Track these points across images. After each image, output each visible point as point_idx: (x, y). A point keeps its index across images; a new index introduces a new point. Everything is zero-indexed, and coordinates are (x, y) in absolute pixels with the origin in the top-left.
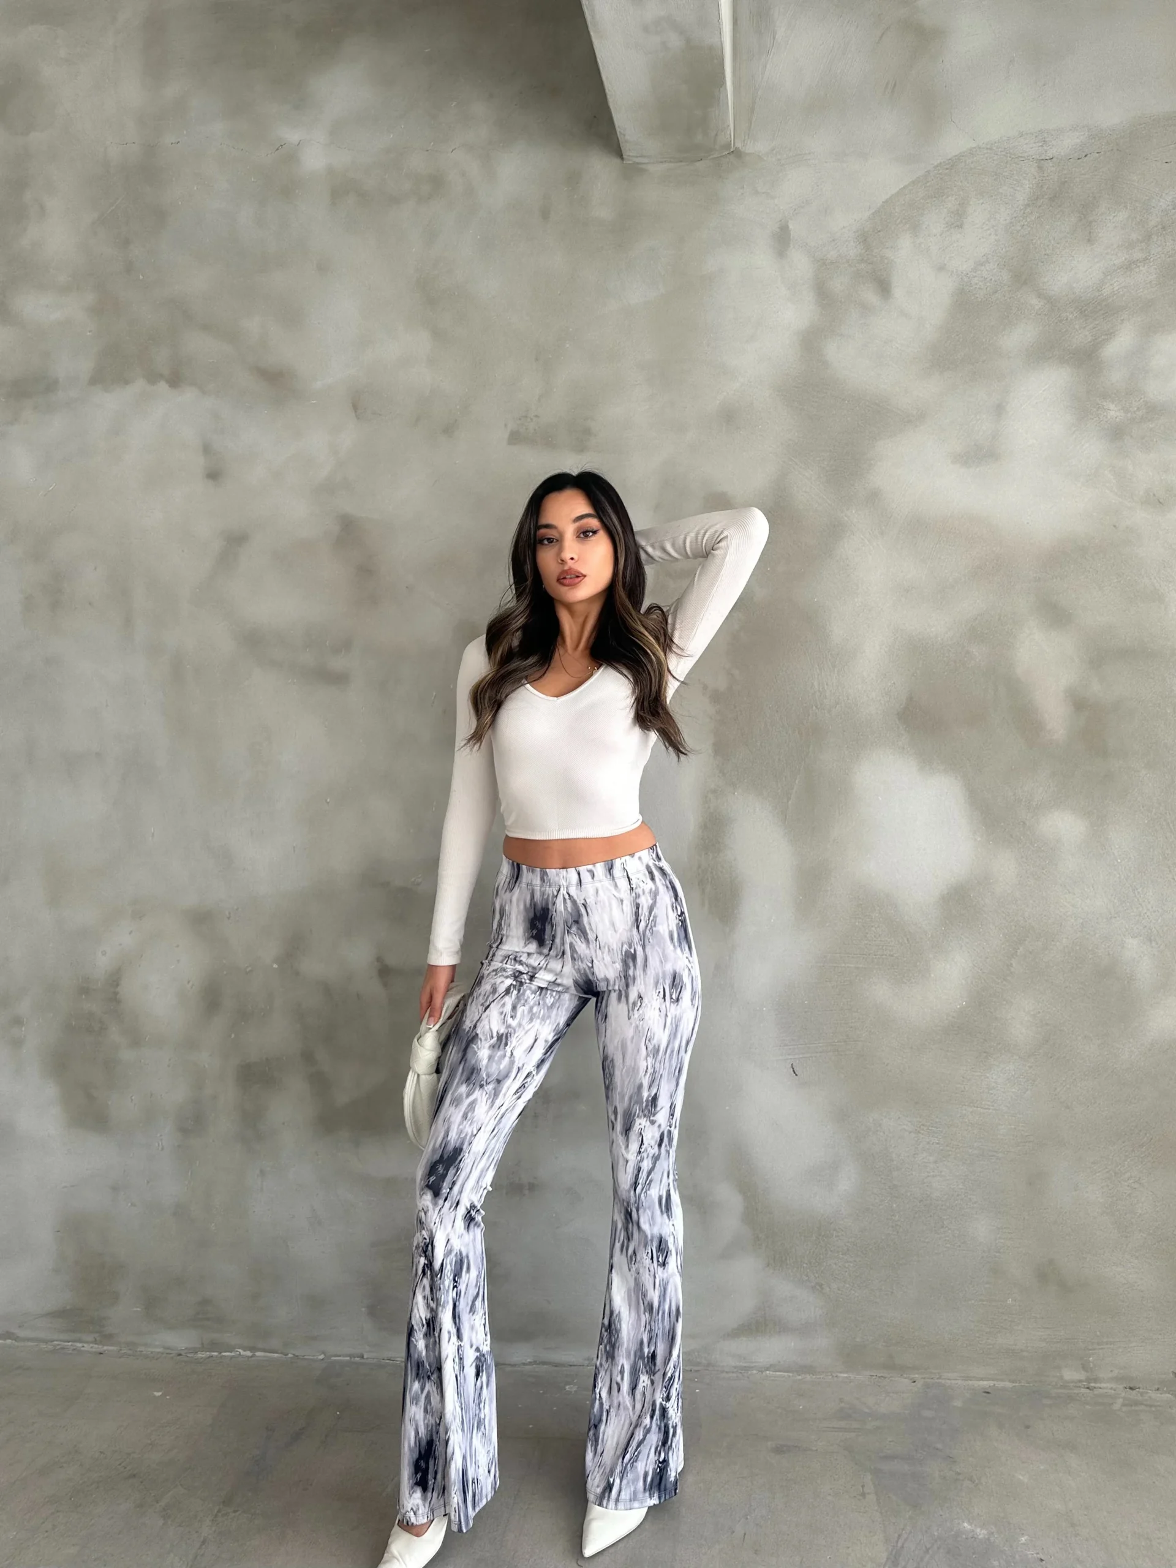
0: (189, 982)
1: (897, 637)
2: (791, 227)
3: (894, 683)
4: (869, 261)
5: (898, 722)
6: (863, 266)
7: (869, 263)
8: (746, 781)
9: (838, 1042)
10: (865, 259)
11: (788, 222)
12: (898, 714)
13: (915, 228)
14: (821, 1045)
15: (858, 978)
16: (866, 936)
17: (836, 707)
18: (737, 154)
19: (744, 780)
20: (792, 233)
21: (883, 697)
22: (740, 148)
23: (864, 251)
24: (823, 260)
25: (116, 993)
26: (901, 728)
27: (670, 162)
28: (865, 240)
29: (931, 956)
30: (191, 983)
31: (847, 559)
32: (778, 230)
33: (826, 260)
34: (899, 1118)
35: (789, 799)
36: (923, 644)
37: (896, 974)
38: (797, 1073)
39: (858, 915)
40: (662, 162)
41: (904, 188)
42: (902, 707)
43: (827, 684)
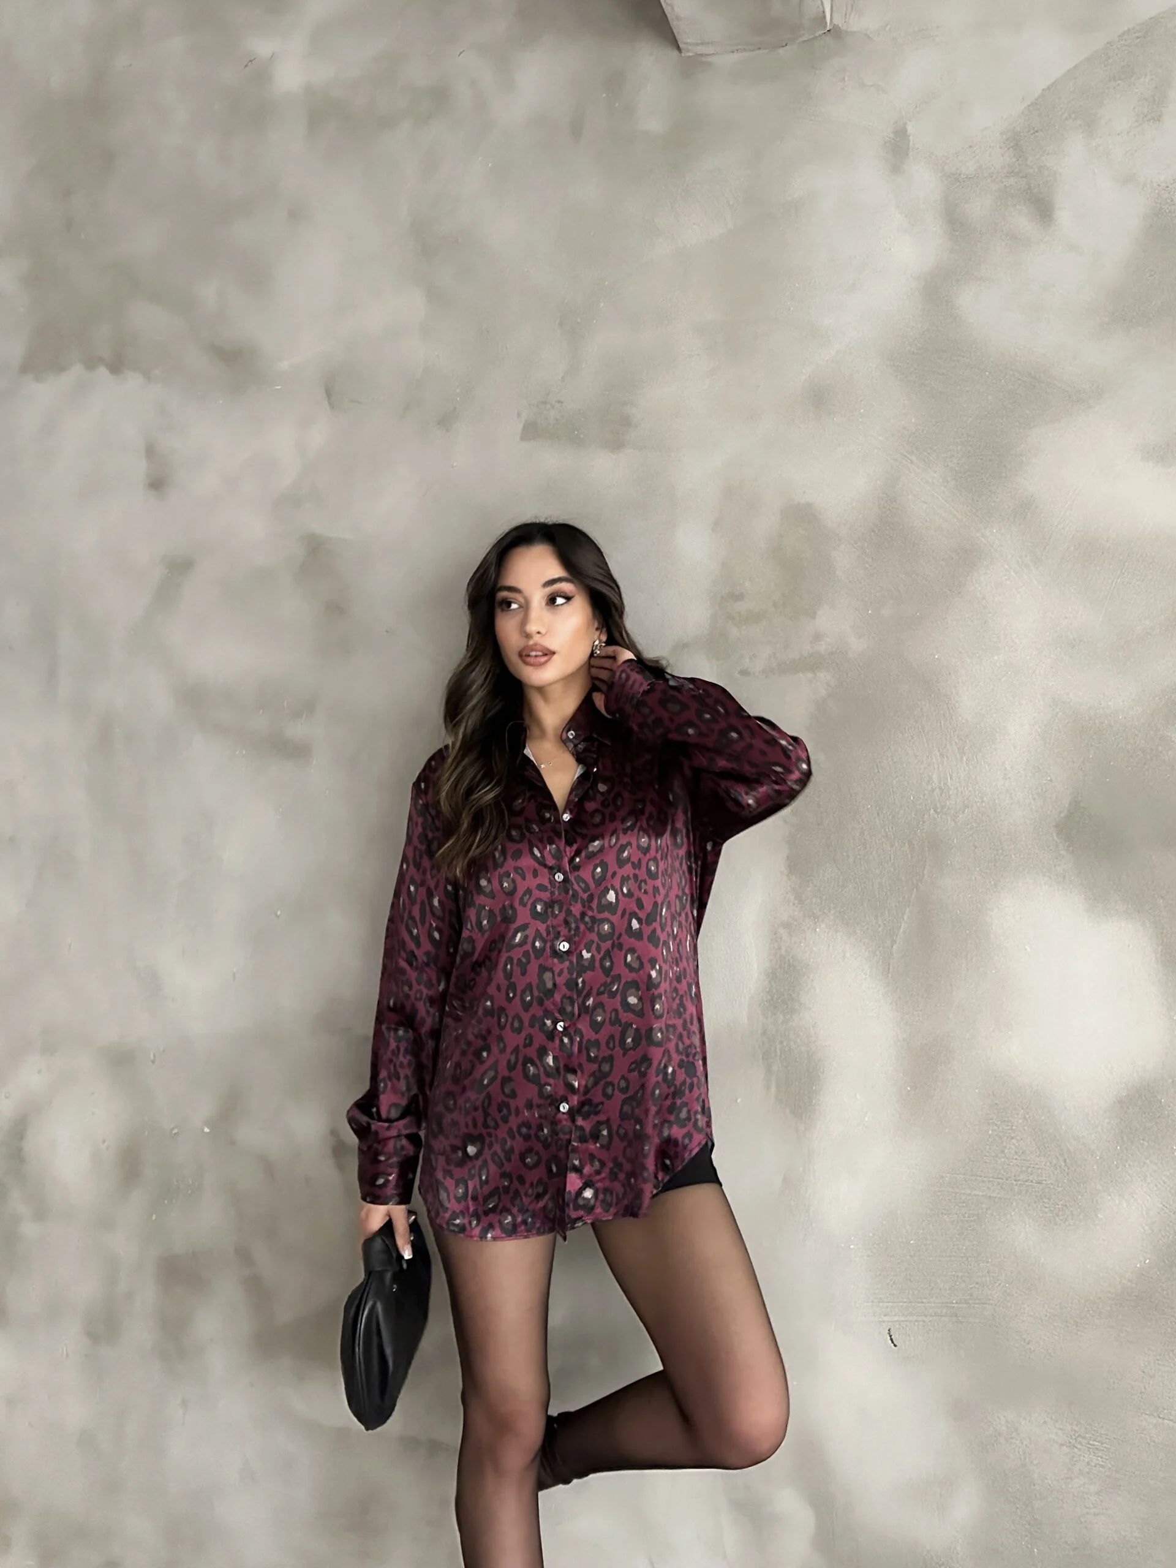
0: (104, 1141)
1: (1057, 713)
2: (910, 129)
3: (1051, 780)
4: (1021, 175)
5: (1055, 838)
6: (1012, 181)
7: (1023, 177)
8: (832, 912)
9: (956, 1303)
10: (1017, 170)
11: (905, 124)
12: (1057, 826)
13: (1090, 125)
14: (933, 1305)
15: (989, 1212)
16: (1003, 1152)
17: (963, 812)
18: (835, 32)
19: (830, 910)
20: (911, 138)
21: (1034, 799)
22: (840, 25)
23: (1014, 160)
24: (953, 174)
25: (20, 1150)
26: (1061, 846)
27: (745, 50)
28: (1017, 145)
29: (1099, 1187)
30: (106, 1144)
31: (984, 598)
32: (892, 136)
33: (960, 175)
34: (1045, 1422)
35: (893, 942)
36: (1095, 723)
37: (1047, 1210)
38: (895, 1343)
39: (992, 1119)
40: (733, 52)
41: (1076, 67)
42: (1062, 815)
43: (951, 778)
